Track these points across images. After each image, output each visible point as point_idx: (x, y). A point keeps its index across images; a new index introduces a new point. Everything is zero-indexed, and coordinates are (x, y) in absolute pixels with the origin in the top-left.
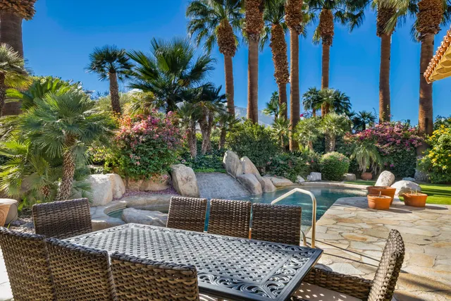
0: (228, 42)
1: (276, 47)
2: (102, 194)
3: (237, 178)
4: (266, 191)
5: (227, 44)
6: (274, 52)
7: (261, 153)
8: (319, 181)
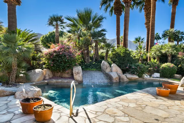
0: (118, 9)
1: (147, 9)
2: (36, 77)
3: (106, 74)
4: (121, 81)
5: (118, 10)
6: (145, 12)
7: (124, 62)
8: (158, 77)
